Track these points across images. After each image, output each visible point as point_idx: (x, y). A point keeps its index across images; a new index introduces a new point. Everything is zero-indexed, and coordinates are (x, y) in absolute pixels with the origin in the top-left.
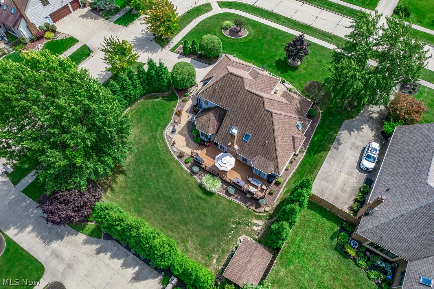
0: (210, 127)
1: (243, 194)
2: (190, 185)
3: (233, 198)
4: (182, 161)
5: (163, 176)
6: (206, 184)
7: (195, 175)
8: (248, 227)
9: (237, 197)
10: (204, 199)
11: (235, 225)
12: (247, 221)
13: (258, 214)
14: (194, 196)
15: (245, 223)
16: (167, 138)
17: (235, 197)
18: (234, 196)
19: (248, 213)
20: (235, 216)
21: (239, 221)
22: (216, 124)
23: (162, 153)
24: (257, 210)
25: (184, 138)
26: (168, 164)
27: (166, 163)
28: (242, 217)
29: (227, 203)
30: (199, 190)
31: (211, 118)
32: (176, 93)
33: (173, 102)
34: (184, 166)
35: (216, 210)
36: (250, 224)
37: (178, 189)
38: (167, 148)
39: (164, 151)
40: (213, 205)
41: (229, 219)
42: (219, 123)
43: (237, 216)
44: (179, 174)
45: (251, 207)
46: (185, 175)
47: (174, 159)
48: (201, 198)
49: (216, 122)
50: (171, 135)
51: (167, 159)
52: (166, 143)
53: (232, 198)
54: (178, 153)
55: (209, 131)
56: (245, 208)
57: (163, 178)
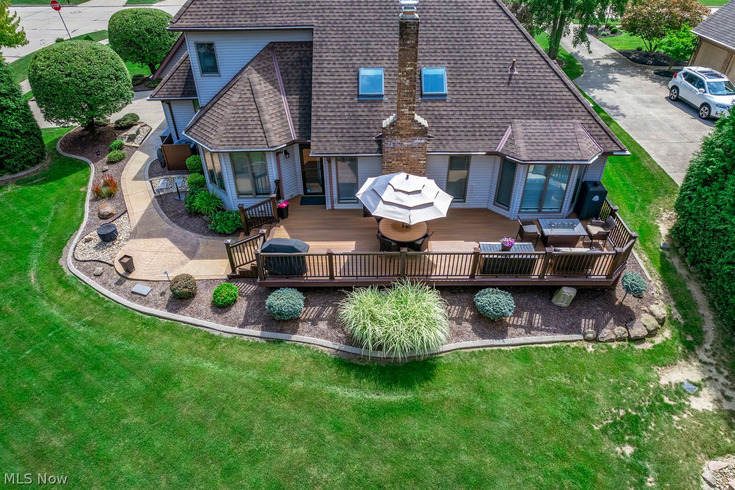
0: (267, 117)
1: (541, 303)
2: (299, 384)
3: (519, 335)
4: (198, 314)
5: (125, 415)
6: (379, 331)
7: (294, 332)
8: (675, 418)
9: (530, 322)
10: (411, 408)
11: (630, 442)
12: (647, 393)
13: (647, 346)
14: (351, 419)
15: (651, 409)
16: (84, 270)
17: (521, 326)
18: (516, 327)
19: (621, 363)
20: (591, 401)
21: (622, 412)
22: (285, 105)
23: (82, 329)
24: (637, 331)
25: (166, 243)
26: (132, 355)
27: (118, 358)
28: (616, 389)
29: (518, 366)
30: (353, 382)
31: (258, 87)
32: (74, 156)
33: (69, 180)
34: (216, 325)
35: (505, 425)
36: (666, 400)
37: (242, 434)
38: (100, 300)
39: (89, 318)
40: (468, 410)
41: (581, 428)
42: (295, 98)
43: (599, 395)
44: (211, 367)
45: (606, 333)
46: (244, 357)
47: (151, 322)
48: (389, 409)
49: (284, 99)
50: (104, 255)
51: (115, 340)
52: (87, 287)
53: (515, 339)
54: (163, 294)
55: (272, 134)
56: (590, 348)
57: (127, 428)
